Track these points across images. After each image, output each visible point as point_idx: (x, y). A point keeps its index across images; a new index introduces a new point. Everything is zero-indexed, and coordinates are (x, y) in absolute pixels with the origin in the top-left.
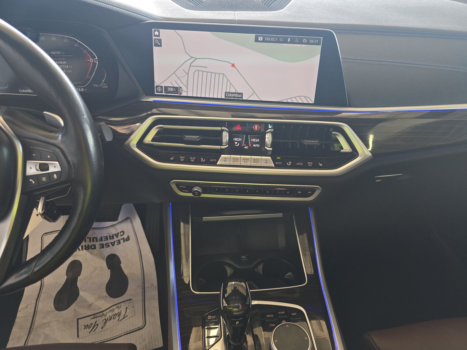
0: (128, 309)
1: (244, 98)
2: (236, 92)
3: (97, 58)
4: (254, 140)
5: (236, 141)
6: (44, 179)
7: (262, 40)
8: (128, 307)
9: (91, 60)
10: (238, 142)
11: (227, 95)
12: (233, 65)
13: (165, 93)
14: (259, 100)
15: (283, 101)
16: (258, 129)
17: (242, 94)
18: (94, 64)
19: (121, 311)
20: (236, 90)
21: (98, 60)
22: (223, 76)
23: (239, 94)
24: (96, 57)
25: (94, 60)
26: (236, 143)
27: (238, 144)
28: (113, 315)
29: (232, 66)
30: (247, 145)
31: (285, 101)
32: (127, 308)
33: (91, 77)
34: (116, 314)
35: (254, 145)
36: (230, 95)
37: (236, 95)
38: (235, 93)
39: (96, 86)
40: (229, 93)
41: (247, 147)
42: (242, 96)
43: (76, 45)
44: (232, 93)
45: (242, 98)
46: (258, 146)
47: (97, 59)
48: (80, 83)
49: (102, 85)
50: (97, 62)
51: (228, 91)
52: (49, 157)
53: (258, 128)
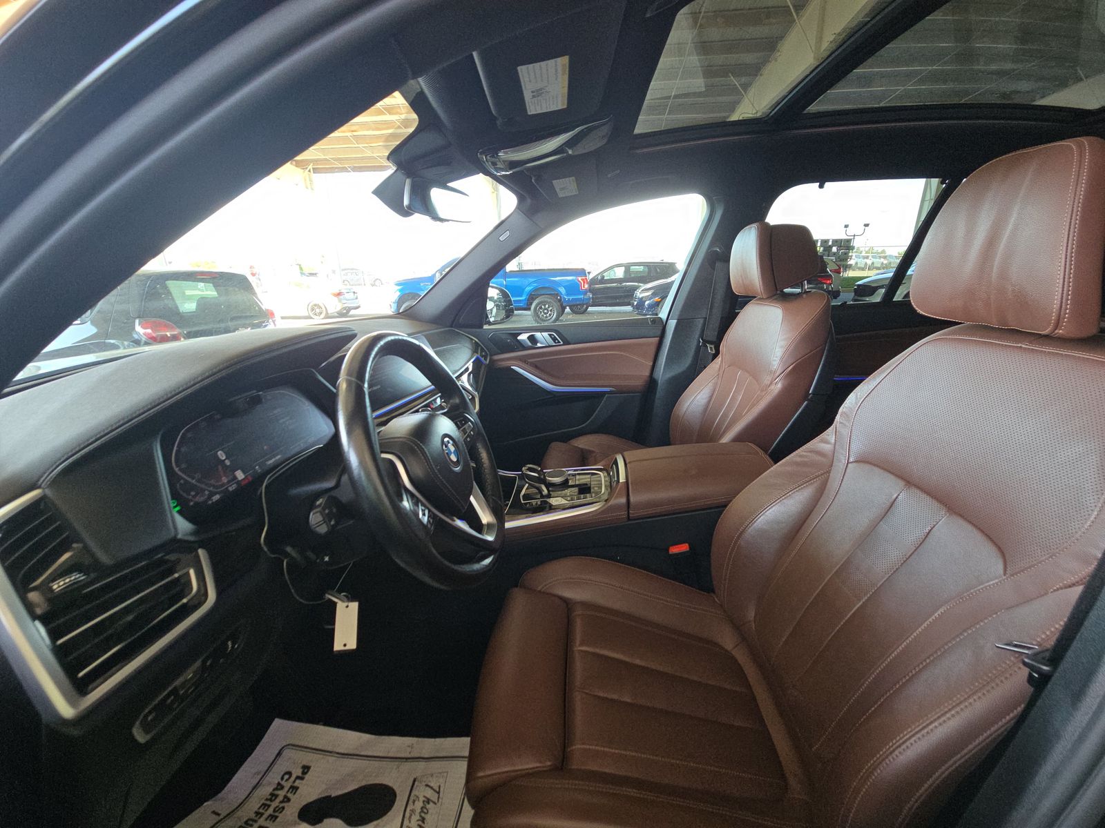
0: (429, 784)
8: (424, 784)
19: (424, 797)
28: (420, 813)
32: (427, 785)
34: (422, 808)
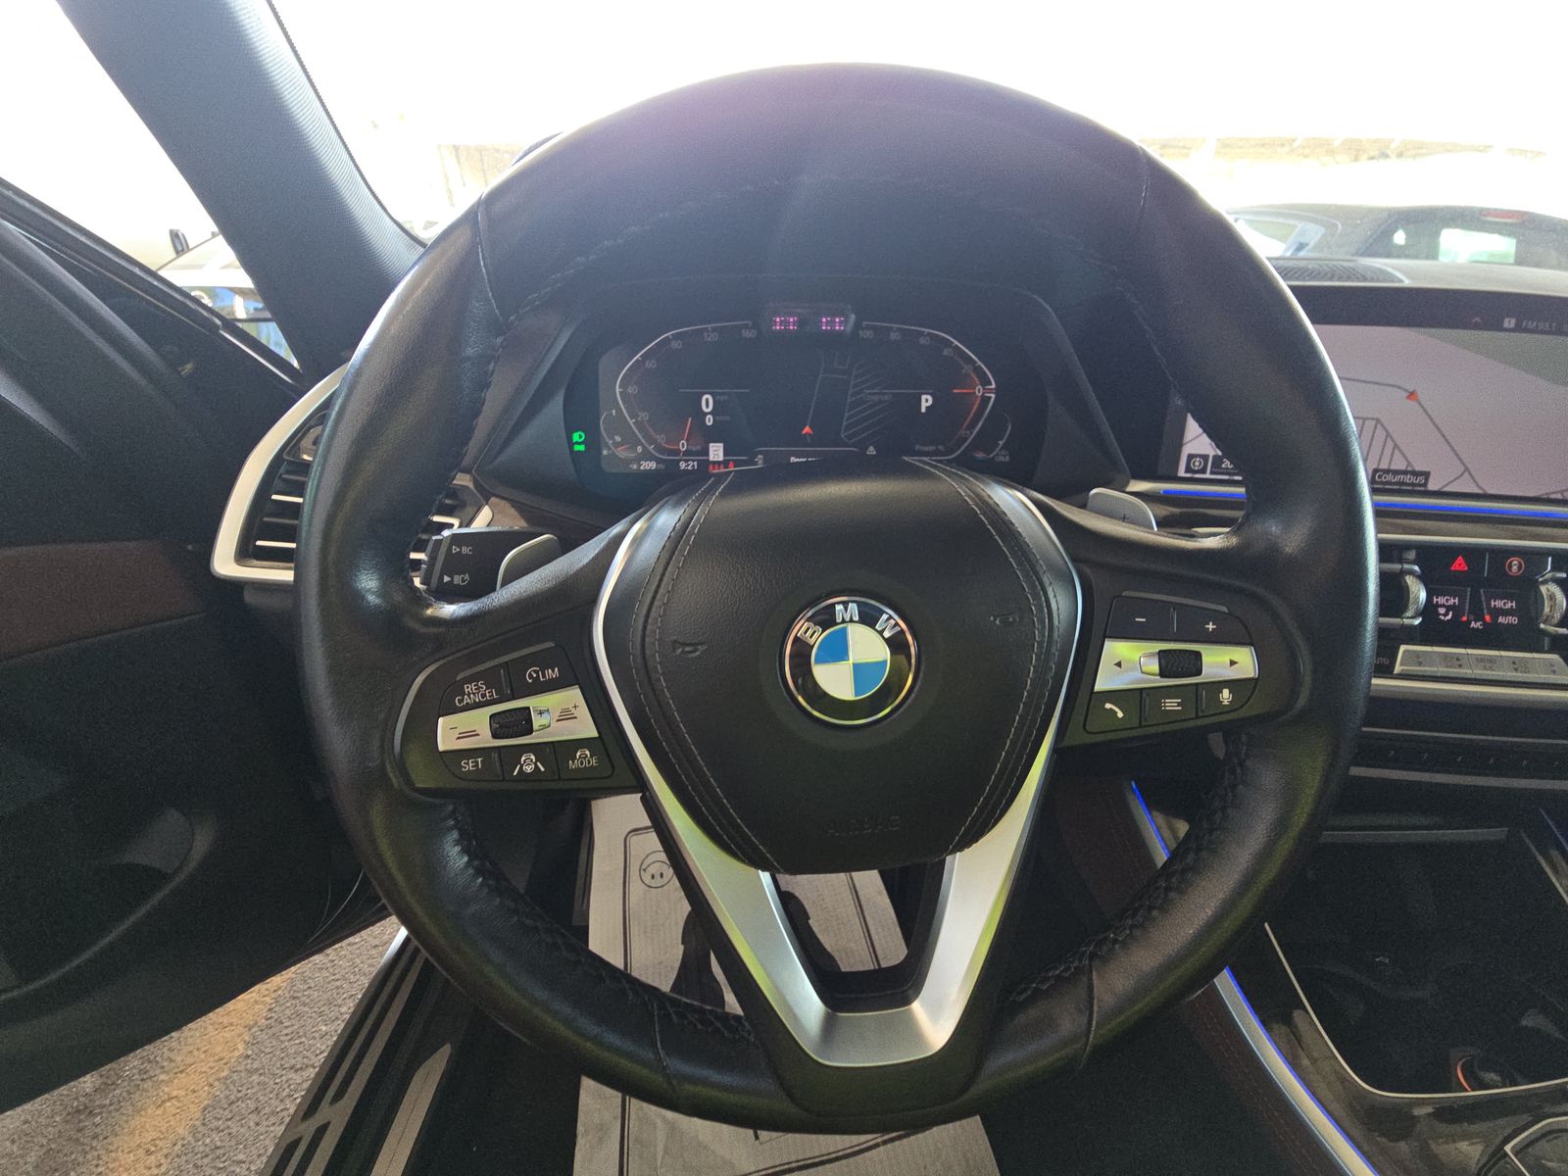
1: (1432, 486)
2: (1409, 469)
3: (993, 382)
4: (1499, 604)
5: (1443, 606)
6: (1171, 704)
7: (1512, 325)
9: (979, 391)
10: (1448, 608)
11: (1380, 477)
12: (1412, 395)
13: (1212, 473)
14: (1477, 490)
15: (1553, 496)
16: (1519, 570)
17: (1426, 475)
18: (985, 400)
20: (1409, 464)
21: (997, 391)
22: (1376, 426)
23: (1415, 474)
24: (992, 379)
25: (987, 391)
26: (1442, 611)
27: (1450, 616)
29: (1409, 397)
30: (1479, 617)
31: (1559, 496)
33: (972, 433)
35: (1501, 620)
36: (1389, 477)
37: (1408, 479)
38: (1405, 472)
39: (980, 455)
40: (1387, 471)
41: (1479, 624)
42: (1427, 479)
43: (946, 352)
44: (1396, 472)
45: (1425, 485)
46: (1513, 620)
47: (993, 386)
48: (941, 447)
49: (997, 455)
50: (993, 396)
51: (1384, 466)
52: (1211, 627)
53: (1520, 568)
